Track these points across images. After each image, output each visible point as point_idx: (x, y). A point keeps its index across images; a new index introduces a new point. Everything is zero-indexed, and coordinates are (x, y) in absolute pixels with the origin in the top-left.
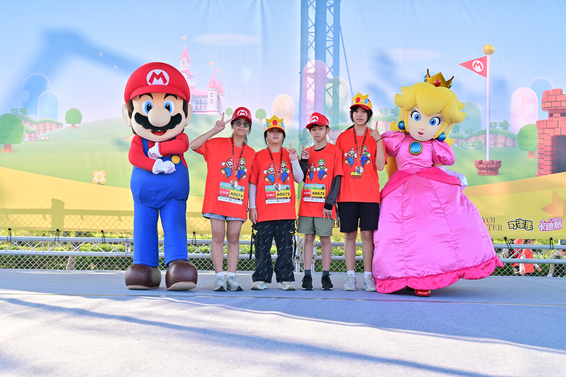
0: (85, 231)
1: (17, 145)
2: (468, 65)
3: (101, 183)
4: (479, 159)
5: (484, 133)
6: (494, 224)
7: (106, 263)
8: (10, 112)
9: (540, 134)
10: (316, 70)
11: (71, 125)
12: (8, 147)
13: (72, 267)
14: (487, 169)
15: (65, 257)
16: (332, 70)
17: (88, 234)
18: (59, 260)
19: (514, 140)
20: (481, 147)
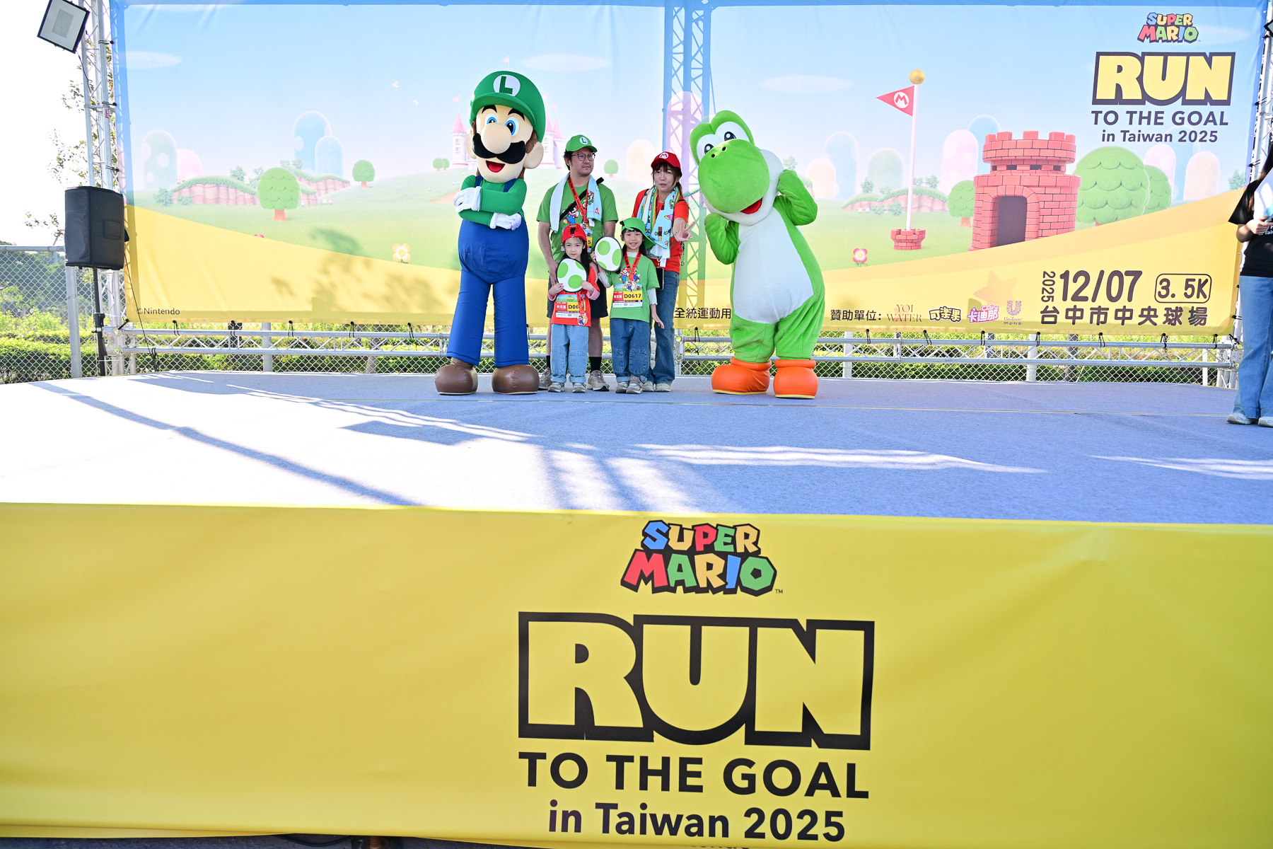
0: (387, 323)
1: (292, 210)
2: (889, 99)
4: (897, 228)
5: (905, 192)
6: (911, 313)
7: (416, 365)
8: (279, 166)
9: (978, 194)
10: (684, 106)
11: (360, 183)
12: (280, 213)
13: (373, 370)
14: (906, 241)
15: (364, 358)
18: (355, 362)
19: (944, 202)
20: (900, 212)
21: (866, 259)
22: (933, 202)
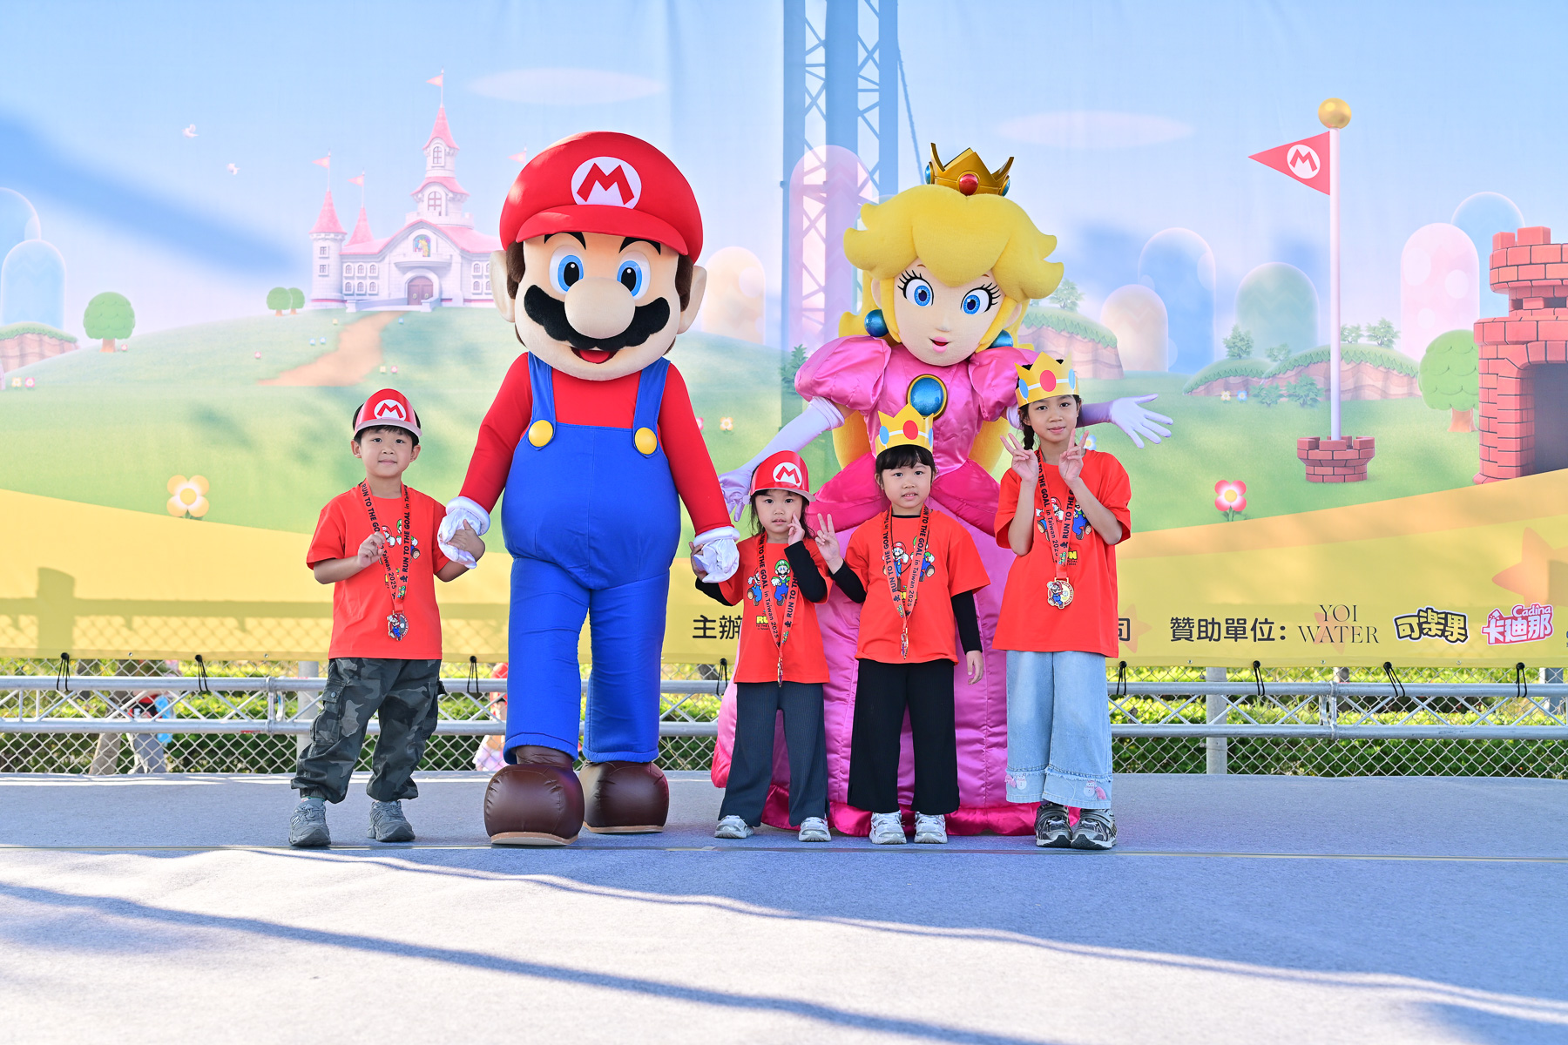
0: (147, 658)
2: (1276, 159)
3: (192, 513)
4: (1309, 435)
5: (1323, 357)
6: (1354, 624)
7: (212, 753)
9: (1485, 359)
10: (829, 174)
11: (101, 341)
13: (109, 766)
14: (1333, 463)
15: (88, 736)
16: (876, 177)
17: (155, 667)
18: (68, 746)
19: (1410, 377)
20: (1315, 400)
21: (1243, 504)
22: (1387, 377)
